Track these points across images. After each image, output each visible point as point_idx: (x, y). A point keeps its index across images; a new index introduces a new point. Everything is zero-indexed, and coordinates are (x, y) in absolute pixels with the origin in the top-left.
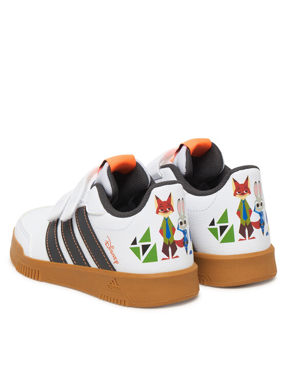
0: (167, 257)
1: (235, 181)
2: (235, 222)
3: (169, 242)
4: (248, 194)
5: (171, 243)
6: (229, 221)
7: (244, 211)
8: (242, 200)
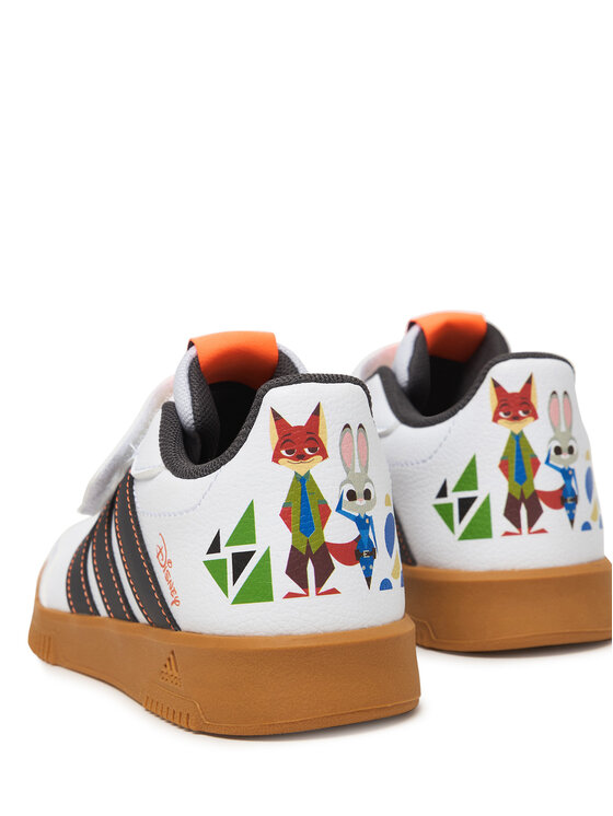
0: (301, 591)
1: (496, 385)
2: (494, 488)
3: (308, 548)
4: (531, 419)
5: (314, 550)
6: (479, 486)
7: (518, 462)
8: (512, 434)
